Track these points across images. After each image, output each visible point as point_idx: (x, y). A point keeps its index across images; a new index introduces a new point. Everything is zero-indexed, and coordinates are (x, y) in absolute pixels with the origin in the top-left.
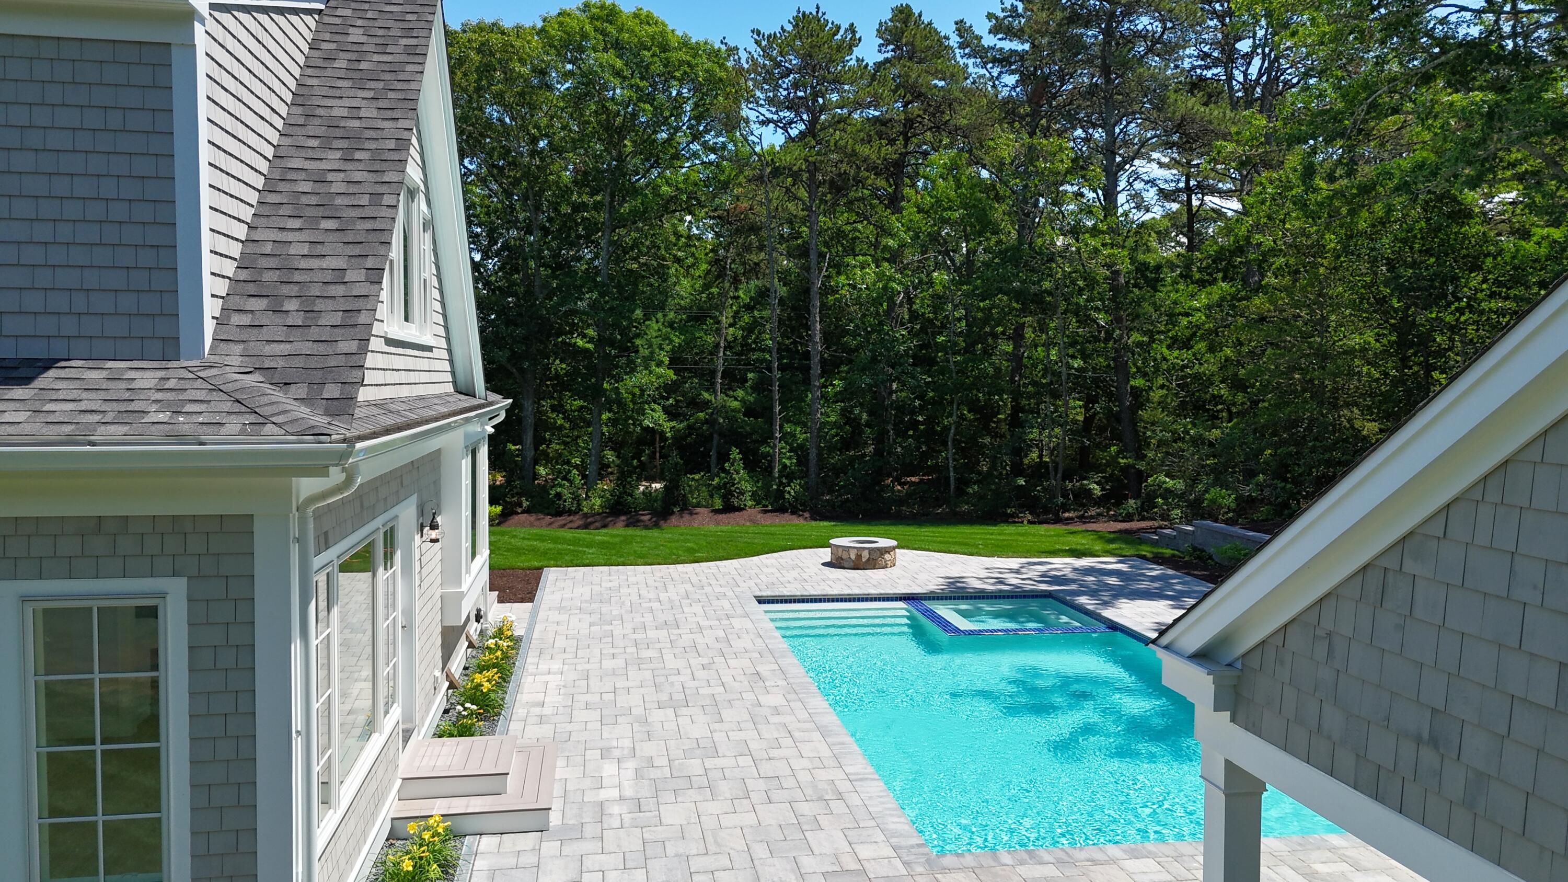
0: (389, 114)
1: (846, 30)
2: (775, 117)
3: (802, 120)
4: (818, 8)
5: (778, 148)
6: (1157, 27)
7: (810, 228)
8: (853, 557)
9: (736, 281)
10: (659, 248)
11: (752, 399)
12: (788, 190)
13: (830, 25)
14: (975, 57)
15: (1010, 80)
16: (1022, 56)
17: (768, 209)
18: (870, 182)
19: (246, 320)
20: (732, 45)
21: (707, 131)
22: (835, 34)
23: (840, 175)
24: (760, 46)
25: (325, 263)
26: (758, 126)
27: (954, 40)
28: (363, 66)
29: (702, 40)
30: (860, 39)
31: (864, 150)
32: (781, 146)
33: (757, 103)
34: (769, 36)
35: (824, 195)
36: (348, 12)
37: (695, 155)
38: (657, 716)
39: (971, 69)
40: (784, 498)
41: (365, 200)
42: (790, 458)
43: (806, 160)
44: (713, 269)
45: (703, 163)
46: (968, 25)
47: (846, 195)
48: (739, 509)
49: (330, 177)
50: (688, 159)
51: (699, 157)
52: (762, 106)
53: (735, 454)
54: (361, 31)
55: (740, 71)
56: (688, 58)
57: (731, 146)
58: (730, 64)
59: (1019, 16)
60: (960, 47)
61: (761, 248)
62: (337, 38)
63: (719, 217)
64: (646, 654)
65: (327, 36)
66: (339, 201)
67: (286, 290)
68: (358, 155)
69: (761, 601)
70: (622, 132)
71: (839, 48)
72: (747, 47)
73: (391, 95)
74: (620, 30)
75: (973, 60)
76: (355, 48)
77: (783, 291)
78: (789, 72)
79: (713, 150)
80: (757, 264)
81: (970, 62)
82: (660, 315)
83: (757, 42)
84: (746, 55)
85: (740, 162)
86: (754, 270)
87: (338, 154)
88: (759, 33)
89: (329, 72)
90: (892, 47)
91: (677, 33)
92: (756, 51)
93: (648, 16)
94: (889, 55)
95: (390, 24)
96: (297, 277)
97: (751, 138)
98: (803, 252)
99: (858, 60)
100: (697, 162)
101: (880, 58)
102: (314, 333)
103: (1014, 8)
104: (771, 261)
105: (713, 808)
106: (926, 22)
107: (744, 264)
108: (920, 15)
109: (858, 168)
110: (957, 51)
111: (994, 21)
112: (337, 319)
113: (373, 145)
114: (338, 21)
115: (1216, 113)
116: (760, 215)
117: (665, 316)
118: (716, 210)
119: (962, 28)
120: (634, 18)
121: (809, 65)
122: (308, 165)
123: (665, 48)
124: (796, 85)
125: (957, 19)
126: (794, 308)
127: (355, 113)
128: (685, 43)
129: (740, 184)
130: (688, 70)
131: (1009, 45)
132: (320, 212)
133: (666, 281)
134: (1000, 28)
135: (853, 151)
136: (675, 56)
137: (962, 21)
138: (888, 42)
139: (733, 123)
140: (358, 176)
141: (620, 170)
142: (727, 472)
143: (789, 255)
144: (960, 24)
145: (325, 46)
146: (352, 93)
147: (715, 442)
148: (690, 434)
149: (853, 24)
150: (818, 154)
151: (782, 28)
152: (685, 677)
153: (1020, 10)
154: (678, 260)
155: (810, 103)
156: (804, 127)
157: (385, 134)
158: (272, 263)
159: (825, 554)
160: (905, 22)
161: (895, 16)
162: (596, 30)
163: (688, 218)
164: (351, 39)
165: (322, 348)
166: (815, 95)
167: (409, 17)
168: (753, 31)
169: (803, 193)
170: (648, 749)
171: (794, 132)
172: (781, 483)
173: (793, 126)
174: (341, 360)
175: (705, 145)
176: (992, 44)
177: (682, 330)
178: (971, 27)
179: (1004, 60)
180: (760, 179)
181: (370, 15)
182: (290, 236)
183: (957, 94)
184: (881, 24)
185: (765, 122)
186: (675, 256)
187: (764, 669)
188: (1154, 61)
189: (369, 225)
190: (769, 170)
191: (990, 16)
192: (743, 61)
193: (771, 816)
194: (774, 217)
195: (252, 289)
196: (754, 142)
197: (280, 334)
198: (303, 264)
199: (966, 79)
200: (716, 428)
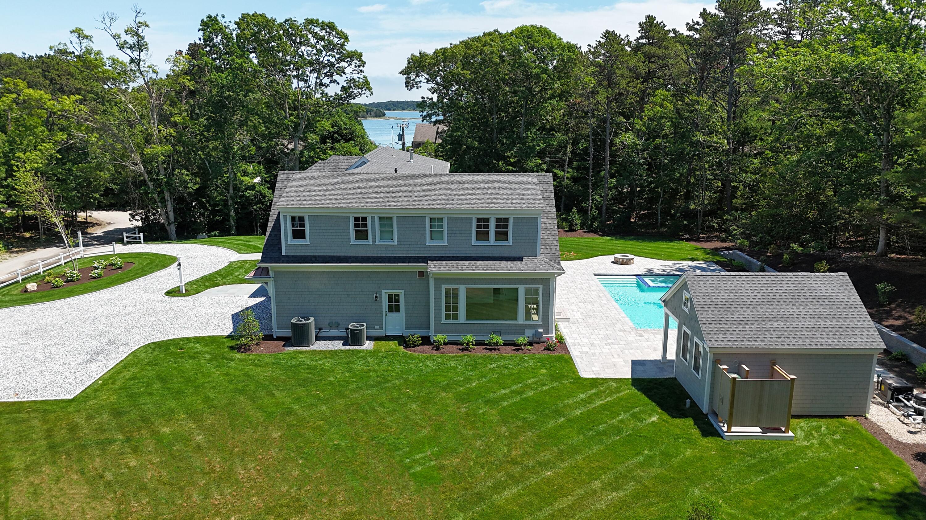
8: (621, 261)
38: (580, 304)
40: (592, 227)
42: (595, 212)
48: (575, 231)
53: (574, 209)
64: (571, 290)
69: (595, 275)
102: (552, 252)
105: (597, 321)
152: (582, 296)
159: (612, 258)
170: (581, 310)
172: (592, 221)
187: (601, 295)
193: (608, 322)
197: (548, 252)
198: (547, 240)
200: (564, 194)
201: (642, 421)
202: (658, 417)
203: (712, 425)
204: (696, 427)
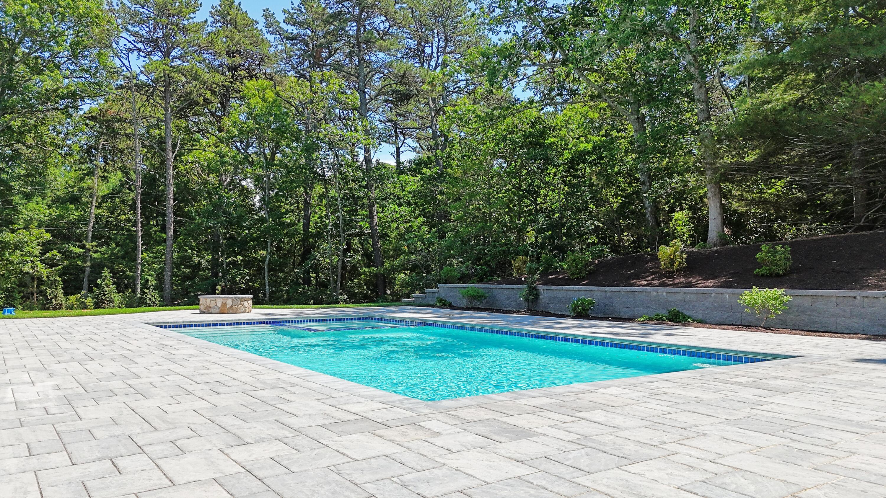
12: (148, 98)
14: (276, 34)
23: (187, 93)
42: (151, 275)
46: (272, 12)
53: (107, 272)
75: (274, 36)
90: (221, 23)
103: (299, 9)
106: (243, 10)
109: (201, 89)
111: (287, 14)
119: (267, 14)
125: (265, 8)
131: (297, 30)
134: (291, 20)
137: (267, 10)
138: (217, 21)
142: (99, 286)
147: (87, 273)
160: (230, 6)
169: (160, 100)
176: (286, 28)
178: (273, 14)
185: (132, 49)
191: (284, 11)
196: (123, 59)
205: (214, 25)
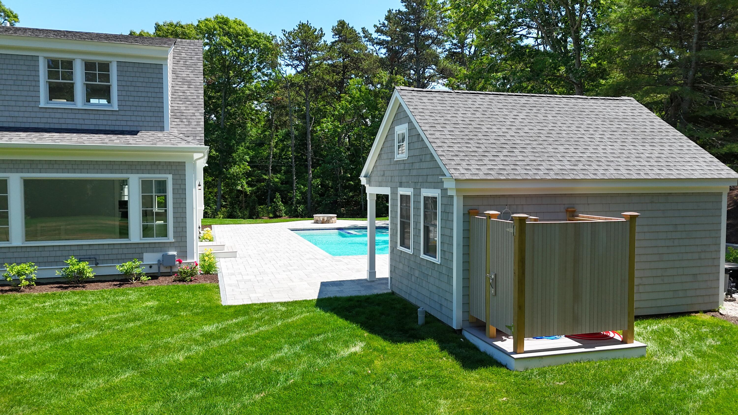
0: (196, 76)
1: (319, 30)
2: (292, 64)
3: (302, 65)
4: (308, 21)
5: (293, 75)
6: (435, 34)
7: (307, 108)
8: (321, 220)
9: (277, 128)
10: (244, 115)
11: (284, 177)
12: (297, 92)
13: (313, 28)
14: (370, 42)
15: (384, 51)
16: (387, 42)
17: (289, 99)
18: (329, 89)
19: (176, 123)
20: (274, 35)
21: (264, 68)
22: (315, 32)
23: (318, 86)
24: (285, 36)
25: (190, 111)
26: (284, 66)
27: (362, 35)
28: (187, 63)
29: (262, 32)
30: (324, 34)
31: (327, 77)
32: (294, 75)
33: (284, 58)
34: (289, 33)
35: (312, 94)
36: (180, 48)
37: (259, 77)
39: (369, 47)
40: (297, 212)
41: (195, 97)
42: (300, 197)
43: (304, 81)
44: (267, 123)
45: (262, 81)
46: (366, 29)
47: (321, 95)
48: (280, 217)
49: (186, 91)
50: (256, 79)
51: (260, 78)
52: (286, 59)
53: (278, 195)
54: (184, 54)
55: (277, 45)
56: (257, 39)
57: (274, 74)
58: (273, 42)
59: (385, 26)
60: (364, 38)
61: (287, 115)
62: (179, 55)
63: (269, 102)
65: (177, 55)
66: (189, 97)
67: (183, 117)
68: (191, 86)
69: (290, 229)
70: (229, 68)
71: (316, 38)
72: (280, 37)
73: (196, 71)
74: (230, 28)
76: (184, 58)
77: (296, 133)
78: (297, 46)
79: (266, 75)
80: (285, 121)
81: (368, 43)
82: (243, 144)
83: (284, 35)
84: (280, 39)
85: (278, 81)
86: (284, 124)
87: (187, 86)
88: (285, 31)
89: (179, 65)
90: (338, 36)
91: (251, 29)
92: (284, 38)
93: (239, 22)
94: (337, 39)
95: (191, 52)
96: (184, 114)
97: (282, 72)
98: (303, 117)
99: (324, 41)
100: (260, 80)
101: (333, 40)
102: (191, 126)
103: (384, 24)
104: (291, 120)
106: (351, 27)
107: (280, 121)
108: (348, 25)
109: (325, 84)
110: (363, 39)
111: (376, 28)
112: (196, 123)
113: (194, 84)
114: (178, 51)
115: (454, 67)
116: (286, 101)
117: (245, 144)
118: (268, 99)
120: (234, 22)
121: (304, 43)
122: (180, 89)
123: (248, 35)
124: (299, 51)
125: (362, 27)
126: (301, 140)
127: (188, 76)
128: (255, 34)
129: (278, 89)
130: (257, 44)
131: (383, 37)
132: (186, 100)
133: (245, 129)
134: (378, 31)
135: (323, 77)
136: (251, 39)
137: (364, 28)
138: (336, 35)
139: (274, 65)
140: (193, 92)
141: (229, 83)
142: (275, 202)
143: (298, 118)
144: (363, 29)
145: (176, 58)
146: (186, 70)
147: (269, 193)
148: (258, 192)
149: (321, 28)
150: (309, 79)
151: (294, 29)
153: (386, 24)
154: (252, 120)
155: (305, 59)
156: (303, 68)
157: (197, 81)
158: (178, 111)
160: (343, 27)
161: (339, 24)
162: (220, 27)
163: (256, 102)
164: (182, 56)
165: (194, 129)
166: (307, 55)
167: (196, 50)
168: (282, 30)
169: (303, 93)
171: (299, 70)
172: (296, 206)
173: (299, 67)
174: (199, 132)
175: (263, 73)
176: (376, 37)
177: (253, 149)
178: (368, 30)
179: (381, 43)
180: (286, 87)
181: (186, 49)
182: (180, 105)
183: (362, 56)
184: (333, 27)
185: (288, 65)
186: (251, 118)
188: (434, 47)
189: (198, 103)
190: (289, 84)
191: (375, 26)
192: (278, 41)
194: (292, 103)
195: (175, 117)
196: (283, 73)
197: (184, 126)
198: (185, 111)
199: (366, 50)
200: (270, 187)
201: (328, 355)
202: (362, 344)
203: (475, 348)
204: (445, 353)
205: (334, 37)
